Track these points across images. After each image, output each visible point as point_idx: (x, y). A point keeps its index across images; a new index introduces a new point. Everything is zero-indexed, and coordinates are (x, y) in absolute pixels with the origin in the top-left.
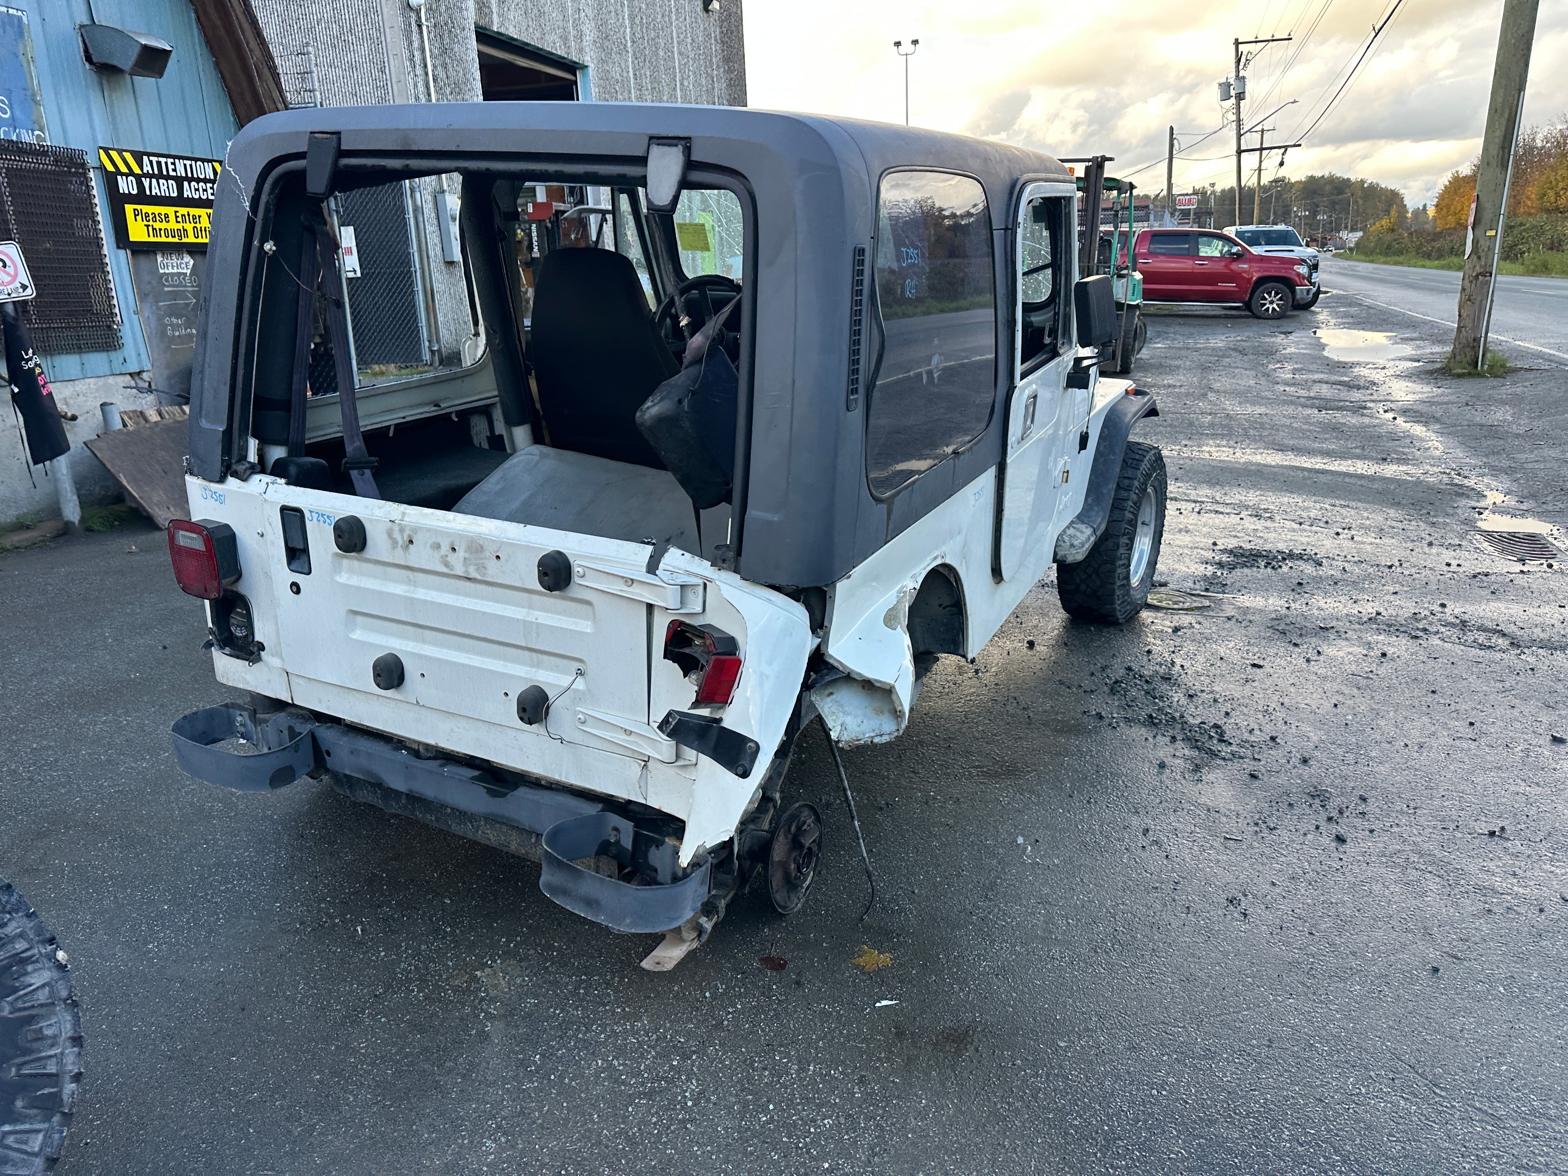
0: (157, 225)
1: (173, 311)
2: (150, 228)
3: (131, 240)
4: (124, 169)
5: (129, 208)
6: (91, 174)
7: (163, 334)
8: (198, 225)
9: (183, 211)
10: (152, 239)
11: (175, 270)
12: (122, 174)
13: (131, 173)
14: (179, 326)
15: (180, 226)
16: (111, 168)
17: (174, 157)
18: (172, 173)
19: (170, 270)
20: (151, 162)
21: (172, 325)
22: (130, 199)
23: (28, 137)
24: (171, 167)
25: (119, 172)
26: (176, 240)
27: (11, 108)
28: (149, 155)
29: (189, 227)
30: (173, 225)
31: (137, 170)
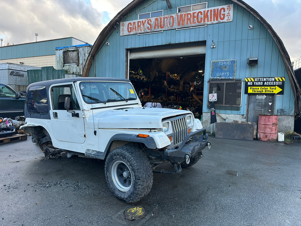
0: (255, 90)
1: (257, 105)
2: (254, 91)
3: (248, 92)
4: (250, 81)
5: (249, 88)
6: (242, 82)
7: (254, 109)
8: (267, 90)
9: (264, 87)
10: (253, 92)
11: (261, 98)
12: (249, 82)
13: (252, 81)
14: (259, 108)
15: (261, 90)
16: (247, 81)
17: (264, 78)
18: (262, 81)
19: (259, 98)
20: (257, 79)
21: (257, 108)
22: (250, 86)
23: (231, 78)
24: (262, 79)
25: (249, 81)
26: (260, 93)
27: (229, 74)
28: (257, 78)
29: (264, 90)
30: (260, 90)
31: (253, 81)
